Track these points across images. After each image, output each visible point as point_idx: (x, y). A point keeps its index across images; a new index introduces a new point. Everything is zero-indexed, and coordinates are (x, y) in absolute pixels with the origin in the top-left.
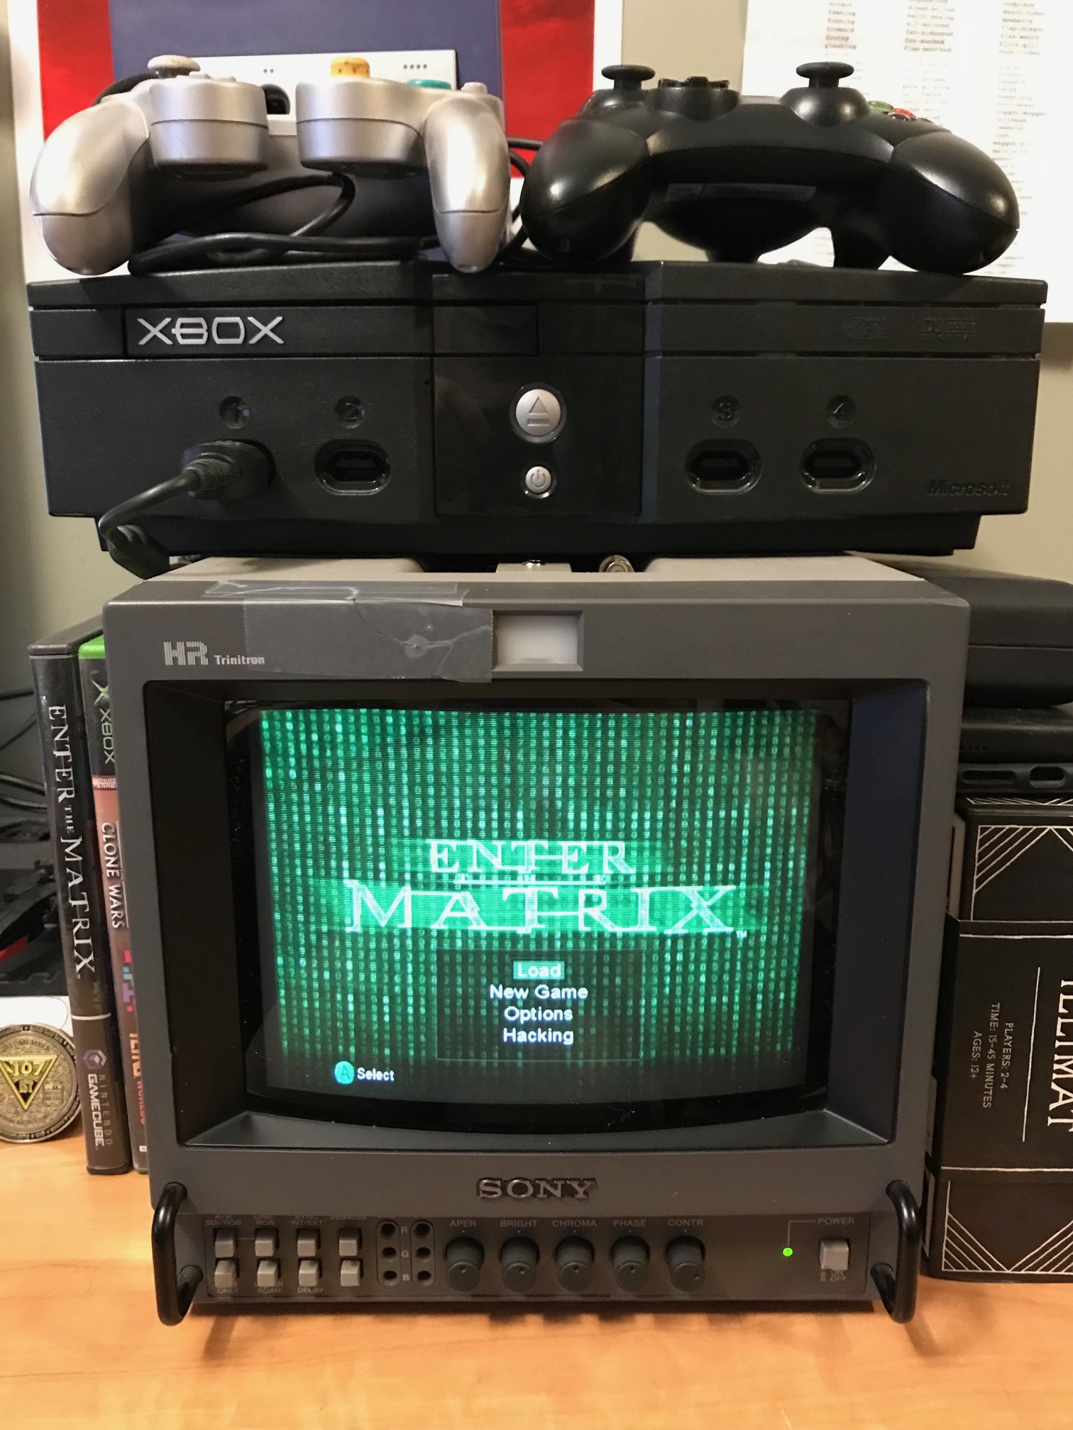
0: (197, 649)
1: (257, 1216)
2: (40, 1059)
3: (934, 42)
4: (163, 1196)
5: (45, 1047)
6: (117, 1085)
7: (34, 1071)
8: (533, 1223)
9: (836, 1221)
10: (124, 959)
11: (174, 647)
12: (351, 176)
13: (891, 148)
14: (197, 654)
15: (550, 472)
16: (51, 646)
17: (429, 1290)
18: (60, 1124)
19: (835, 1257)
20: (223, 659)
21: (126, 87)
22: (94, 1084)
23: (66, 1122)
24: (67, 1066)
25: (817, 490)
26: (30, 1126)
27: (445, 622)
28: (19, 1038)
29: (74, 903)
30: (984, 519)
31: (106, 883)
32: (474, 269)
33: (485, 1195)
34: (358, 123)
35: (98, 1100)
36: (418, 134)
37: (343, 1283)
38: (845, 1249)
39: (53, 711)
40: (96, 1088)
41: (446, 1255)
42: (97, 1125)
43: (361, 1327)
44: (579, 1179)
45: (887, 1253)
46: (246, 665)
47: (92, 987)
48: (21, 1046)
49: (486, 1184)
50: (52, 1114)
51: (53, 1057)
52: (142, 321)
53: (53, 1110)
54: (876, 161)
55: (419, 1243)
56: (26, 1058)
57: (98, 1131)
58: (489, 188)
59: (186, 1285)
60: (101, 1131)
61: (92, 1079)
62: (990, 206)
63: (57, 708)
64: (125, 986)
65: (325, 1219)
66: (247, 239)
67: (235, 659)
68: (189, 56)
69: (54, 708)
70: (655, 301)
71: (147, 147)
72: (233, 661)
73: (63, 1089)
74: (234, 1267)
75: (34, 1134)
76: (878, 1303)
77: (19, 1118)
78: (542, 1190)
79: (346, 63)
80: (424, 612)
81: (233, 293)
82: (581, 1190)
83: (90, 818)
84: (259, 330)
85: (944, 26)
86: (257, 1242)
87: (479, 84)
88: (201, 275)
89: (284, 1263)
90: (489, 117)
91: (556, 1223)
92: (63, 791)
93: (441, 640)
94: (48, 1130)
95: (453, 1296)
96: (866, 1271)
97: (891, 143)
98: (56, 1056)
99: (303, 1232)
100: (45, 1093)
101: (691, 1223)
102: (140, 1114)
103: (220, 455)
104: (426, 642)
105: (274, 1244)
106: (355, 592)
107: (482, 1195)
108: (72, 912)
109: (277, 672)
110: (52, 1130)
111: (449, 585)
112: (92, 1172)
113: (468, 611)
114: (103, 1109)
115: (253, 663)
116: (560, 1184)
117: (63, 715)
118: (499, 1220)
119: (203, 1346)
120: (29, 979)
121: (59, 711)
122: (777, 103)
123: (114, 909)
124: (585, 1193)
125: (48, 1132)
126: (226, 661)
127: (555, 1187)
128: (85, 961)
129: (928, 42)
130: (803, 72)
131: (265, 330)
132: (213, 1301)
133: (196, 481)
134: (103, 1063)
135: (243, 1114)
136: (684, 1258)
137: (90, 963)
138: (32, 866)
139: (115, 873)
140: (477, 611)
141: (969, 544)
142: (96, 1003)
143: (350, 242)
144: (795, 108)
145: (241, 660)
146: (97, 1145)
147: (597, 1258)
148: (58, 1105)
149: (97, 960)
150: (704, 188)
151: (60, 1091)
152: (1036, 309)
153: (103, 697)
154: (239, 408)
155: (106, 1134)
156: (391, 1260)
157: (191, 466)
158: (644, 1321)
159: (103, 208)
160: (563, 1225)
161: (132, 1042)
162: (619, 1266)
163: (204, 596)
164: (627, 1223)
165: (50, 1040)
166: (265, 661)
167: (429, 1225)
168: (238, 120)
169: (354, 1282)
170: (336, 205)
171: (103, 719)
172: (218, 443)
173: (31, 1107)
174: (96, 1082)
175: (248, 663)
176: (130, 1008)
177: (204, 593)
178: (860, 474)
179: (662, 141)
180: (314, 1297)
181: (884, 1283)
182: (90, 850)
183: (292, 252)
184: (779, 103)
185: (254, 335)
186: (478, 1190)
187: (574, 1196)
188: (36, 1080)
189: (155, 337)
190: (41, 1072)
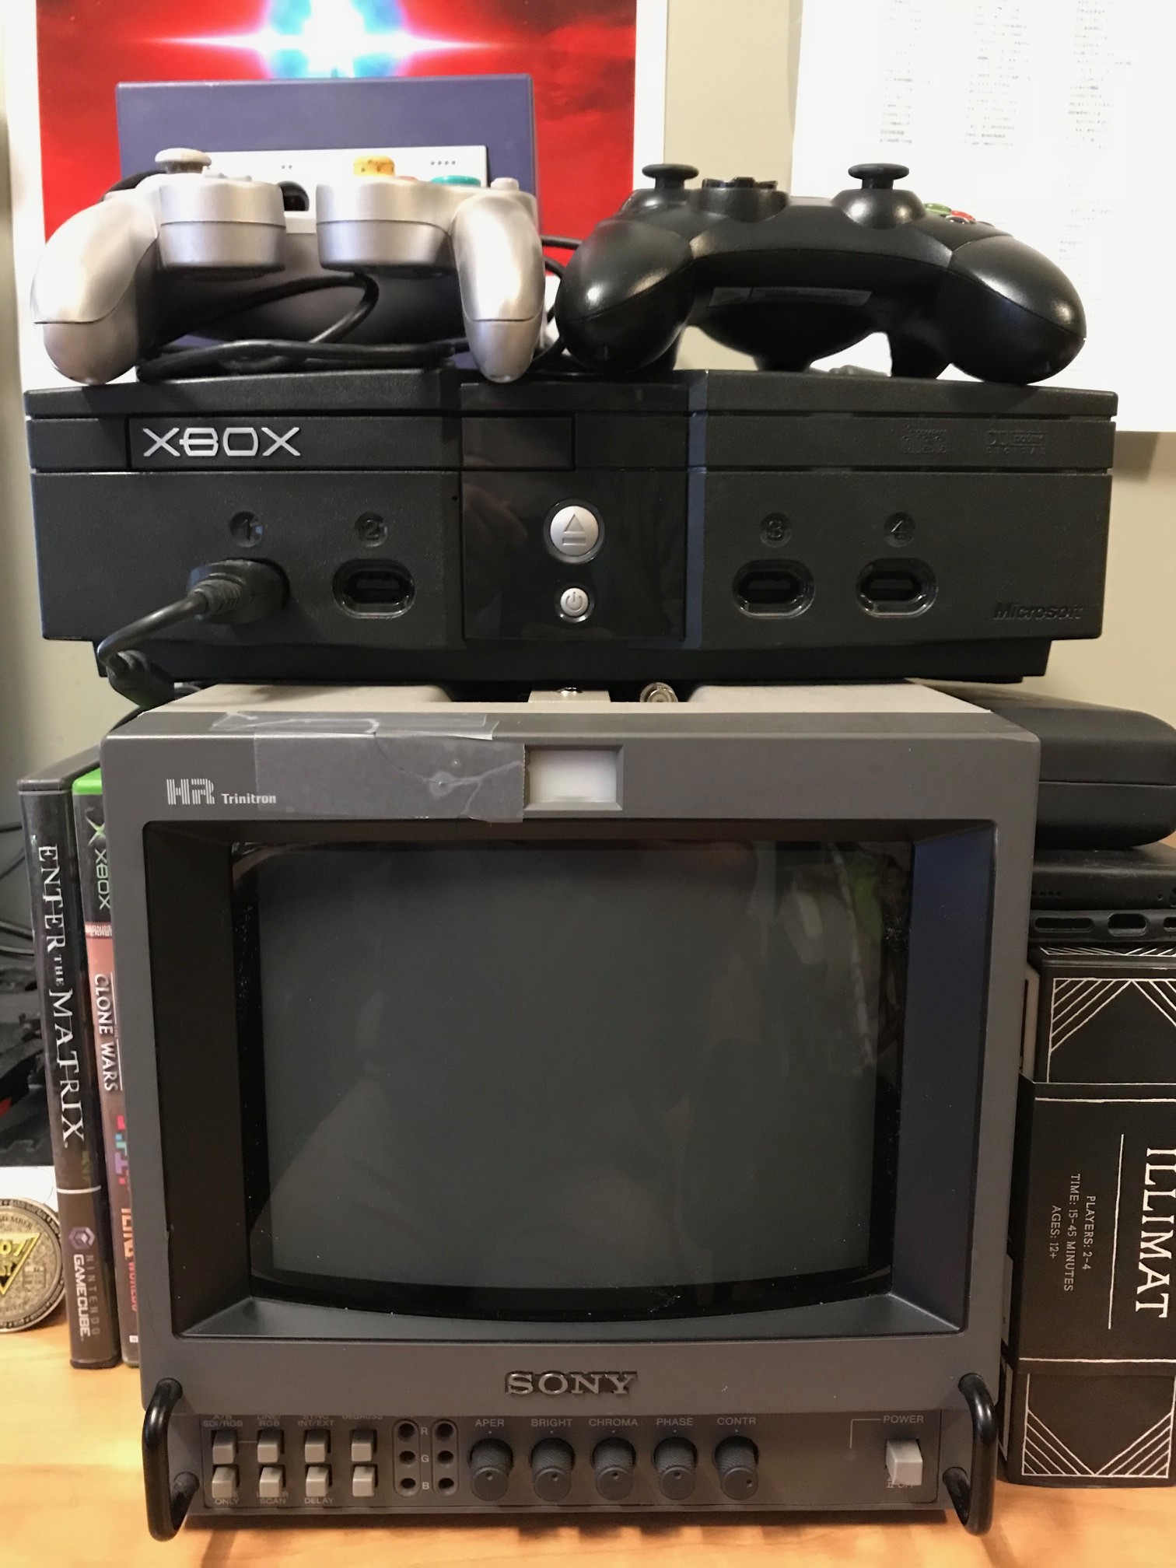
0: (202, 787)
1: (261, 1416)
2: (20, 1238)
3: (995, 136)
4: (155, 1395)
5: (27, 1224)
6: (106, 1266)
7: (13, 1251)
8: (567, 1423)
9: (903, 1419)
10: (117, 1125)
11: (178, 785)
12: (372, 278)
13: (949, 253)
14: (203, 792)
15: (587, 594)
16: (42, 781)
17: (455, 1500)
18: (41, 1311)
20: (231, 798)
21: (132, 184)
22: (81, 1266)
23: (48, 1308)
24: (50, 1245)
25: (875, 613)
26: (8, 1313)
27: (474, 758)
29: (62, 1063)
30: (1056, 645)
31: (98, 1041)
32: (507, 379)
33: (514, 1391)
34: (383, 226)
35: (85, 1285)
36: (446, 235)
37: (355, 1494)
38: (916, 1453)
39: (43, 852)
40: (83, 1270)
41: (470, 1459)
42: (83, 1312)
43: (375, 1543)
44: (617, 1373)
45: (962, 1457)
46: (256, 805)
47: (81, 1157)
49: (516, 1379)
50: (32, 1300)
51: (36, 1235)
52: (147, 431)
53: (33, 1294)
54: (934, 266)
55: (439, 1446)
56: (5, 1237)
57: (84, 1320)
58: (523, 293)
59: (180, 1496)
60: (88, 1320)
61: (78, 1260)
62: (1054, 313)
63: (48, 848)
64: (118, 1155)
65: (337, 1419)
66: (266, 347)
67: (244, 798)
68: (204, 151)
69: (44, 848)
70: (699, 412)
71: (155, 248)
72: (242, 800)
73: (45, 1270)
74: (233, 1474)
75: (13, 1322)
76: (951, 1513)
78: (577, 1385)
79: (370, 162)
80: (450, 746)
81: (248, 403)
82: (620, 1385)
83: (81, 969)
84: (274, 442)
85: (1006, 119)
86: (260, 1446)
87: (510, 180)
88: (213, 382)
89: (289, 1470)
90: (522, 215)
91: (593, 1423)
92: (53, 940)
93: (468, 776)
94: (28, 1318)
95: (477, 1507)
96: (939, 1476)
97: (950, 249)
98: (38, 1234)
99: (311, 1434)
100: (24, 1276)
101: (742, 1421)
102: (131, 1300)
103: (230, 575)
104: (452, 779)
105: (278, 1448)
106: (376, 724)
107: (511, 1391)
108: (60, 1073)
109: (290, 812)
110: (32, 1317)
111: (478, 716)
112: (76, 1365)
113: (498, 746)
114: (90, 1294)
115: (263, 801)
116: (597, 1378)
117: (54, 856)
118: (529, 1419)
119: (199, 1563)
120: (11, 1148)
121: (50, 851)
122: (828, 204)
123: (107, 1070)
124: (625, 1388)
125: (27, 1320)
126: (233, 800)
127: (592, 1381)
128: (74, 1128)
129: (989, 136)
130: (856, 173)
131: (281, 442)
132: (210, 1513)
133: (203, 604)
134: (91, 1242)
135: (247, 1300)
136: (735, 1462)
137: (79, 1130)
138: (17, 1021)
139: (108, 1031)
140: (508, 746)
141: (1039, 670)
142: (85, 1174)
143: (375, 347)
144: (847, 210)
145: (250, 799)
146: (82, 1334)
147: (638, 1462)
148: (39, 1290)
149: (87, 1126)
150: (751, 292)
151: (42, 1273)
152: (1106, 421)
153: (98, 836)
154: (251, 525)
155: (92, 1322)
156: (409, 1466)
157: (199, 587)
158: (691, 1535)
159: (108, 315)
160: (601, 1424)
161: (124, 1218)
162: (664, 1471)
163: (211, 729)
164: (672, 1421)
165: (33, 1215)
166: (277, 800)
167: (452, 1425)
168: (253, 221)
169: (368, 1492)
170: (358, 309)
171: (97, 861)
172: (228, 562)
173: (9, 1293)
174: (83, 1263)
175: (258, 802)
176: (122, 1181)
177: (211, 725)
178: (920, 597)
179: (707, 243)
180: (322, 1509)
181: (958, 1491)
182: (81, 1004)
183: (309, 360)
184: (830, 205)
185: (268, 447)
186: (506, 1385)
187: (613, 1392)
188: (15, 1261)
189: (161, 448)
190: (21, 1252)
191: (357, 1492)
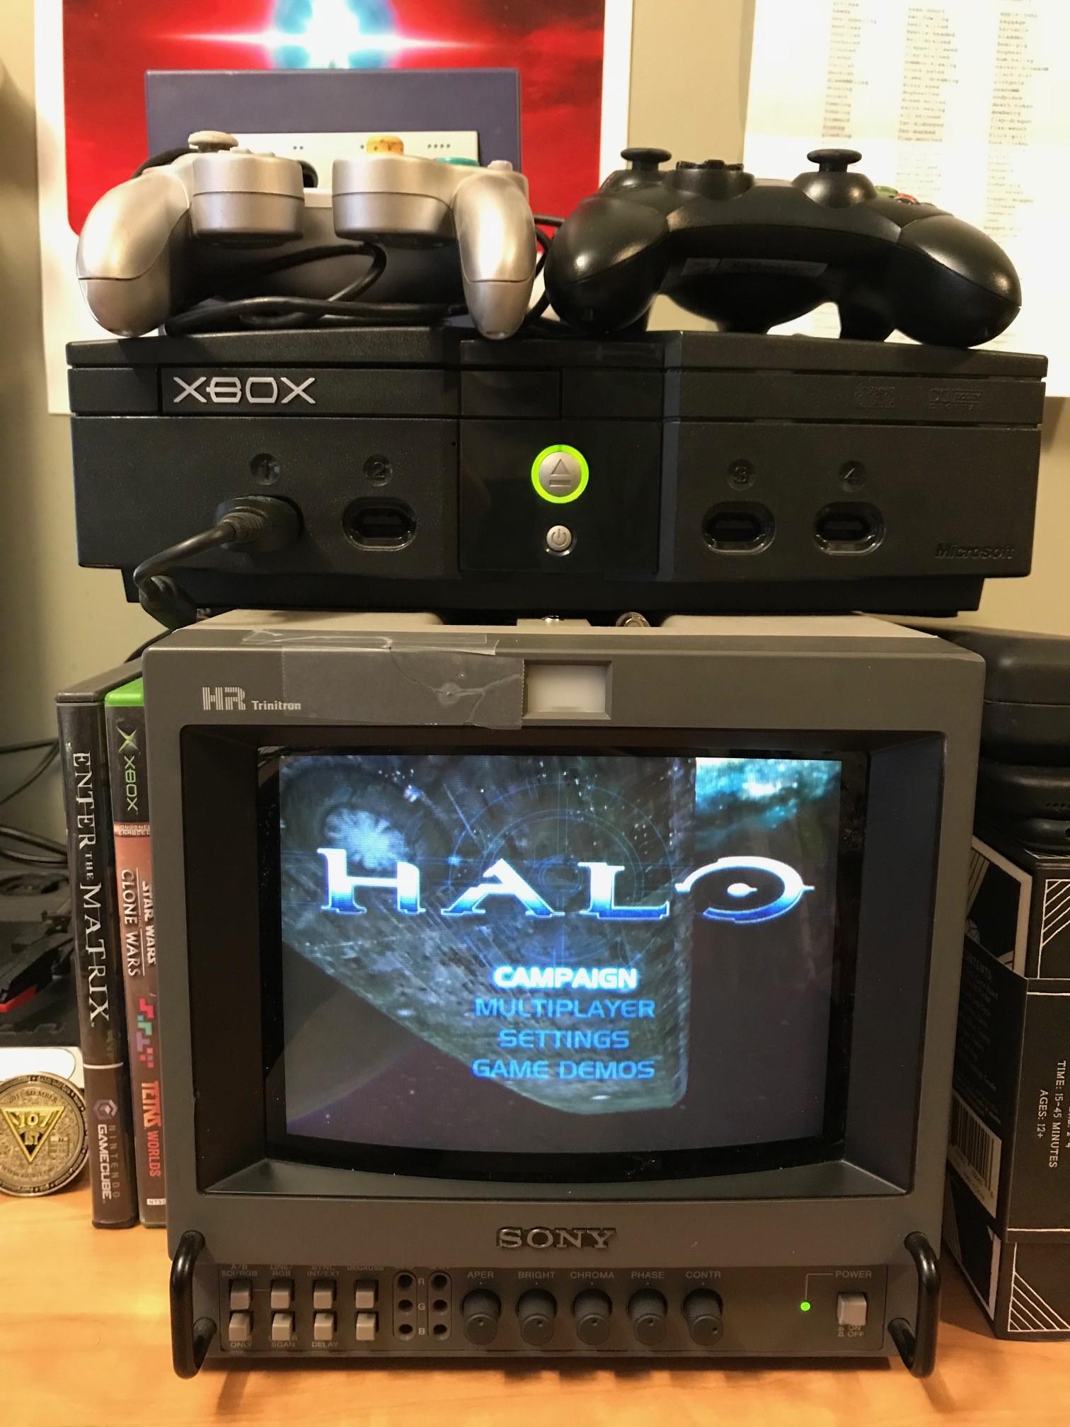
0: (235, 695)
1: (274, 1267)
2: (46, 1110)
3: (926, 132)
4: (181, 1246)
5: (53, 1098)
6: (126, 1135)
7: (40, 1122)
8: (550, 1275)
9: (853, 1274)
10: (139, 1009)
11: (212, 693)
12: (380, 245)
13: (898, 229)
14: (235, 699)
15: (570, 531)
16: (77, 694)
17: (446, 1345)
18: (64, 1177)
19: (853, 1312)
20: (260, 705)
21: (168, 159)
22: (104, 1134)
23: (71, 1175)
24: (74, 1118)
25: (830, 551)
26: (35, 1179)
27: (478, 671)
28: (26, 1089)
29: (91, 950)
30: (989, 584)
31: (123, 930)
32: (502, 336)
33: (505, 1245)
34: (392, 197)
35: (107, 1152)
36: (448, 207)
37: (358, 1338)
38: (862, 1303)
39: (78, 758)
40: (106, 1139)
41: (462, 1308)
42: (105, 1177)
43: (375, 1382)
44: (599, 1229)
45: (907, 1310)
46: (283, 711)
47: (106, 1037)
48: (28, 1098)
49: (507, 1234)
50: (57, 1167)
51: (61, 1109)
52: (177, 380)
53: (59, 1162)
54: (885, 241)
55: (436, 1295)
56: (33, 1110)
57: (106, 1183)
58: (519, 259)
59: (201, 1338)
60: (109, 1184)
61: (102, 1129)
62: (993, 284)
63: (82, 755)
64: (139, 1035)
65: (342, 1269)
66: (285, 304)
67: (272, 704)
68: (228, 132)
69: (79, 755)
70: (674, 369)
71: (187, 217)
72: (270, 706)
73: (69, 1140)
74: (247, 1320)
75: (39, 1187)
76: (896, 1360)
77: (23, 1171)
78: (562, 1241)
79: (382, 141)
80: (458, 660)
81: (267, 355)
82: (600, 1240)
83: (109, 865)
84: (292, 390)
85: (935, 117)
86: (273, 1293)
87: (505, 162)
88: (237, 336)
89: (299, 1316)
90: (515, 190)
91: (574, 1275)
92: (84, 838)
93: (473, 688)
94: (53, 1184)
95: (470, 1351)
96: (883, 1326)
97: (899, 226)
98: (63, 1108)
99: (320, 1283)
100: (50, 1145)
101: (709, 1275)
102: (152, 1166)
103: (254, 509)
104: (459, 689)
105: (290, 1294)
106: (390, 641)
107: (502, 1244)
108: (87, 960)
109: (313, 718)
110: (56, 1183)
111: (480, 636)
112: (98, 1225)
113: (501, 660)
114: (112, 1160)
115: (289, 708)
116: (580, 1233)
117: (87, 762)
118: (516, 1271)
119: (215, 1401)
120: (36, 1030)
121: (84, 758)
122: (789, 185)
123: (130, 957)
124: (605, 1243)
125: (52, 1185)
126: (263, 707)
127: (575, 1237)
128: (100, 1009)
129: (920, 132)
130: (813, 158)
131: (298, 390)
132: (227, 1355)
133: (231, 533)
134: (113, 1113)
135: (263, 1161)
136: (702, 1311)
137: (105, 1011)
138: (40, 919)
139: (133, 921)
140: (509, 660)
141: (974, 606)
142: (110, 1052)
143: (384, 307)
144: (807, 191)
145: (279, 706)
146: (104, 1197)
147: (614, 1310)
148: (62, 1158)
149: (112, 1008)
150: (719, 264)
151: (66, 1143)
152: (1037, 382)
153: (128, 744)
154: (270, 465)
155: (114, 1187)
156: (407, 1314)
157: (227, 518)
158: (661, 1379)
159: (145, 273)
160: (581, 1277)
161: (145, 1091)
162: (638, 1319)
163: (242, 643)
164: (645, 1274)
165: (58, 1090)
166: (302, 707)
167: (446, 1276)
168: (276, 193)
169: (370, 1336)
170: (368, 274)
171: (126, 767)
172: (250, 498)
173: (36, 1160)
174: (106, 1132)
175: (285, 708)
176: (143, 1058)
177: (241, 641)
178: (869, 537)
179: (681, 219)
180: (327, 1352)
181: (902, 1339)
182: (109, 896)
183: (327, 316)
184: (790, 185)
185: (286, 396)
186: (498, 1239)
187: (594, 1246)
188: (42, 1132)
189: (190, 395)
190: (47, 1123)
191: (360, 1336)
